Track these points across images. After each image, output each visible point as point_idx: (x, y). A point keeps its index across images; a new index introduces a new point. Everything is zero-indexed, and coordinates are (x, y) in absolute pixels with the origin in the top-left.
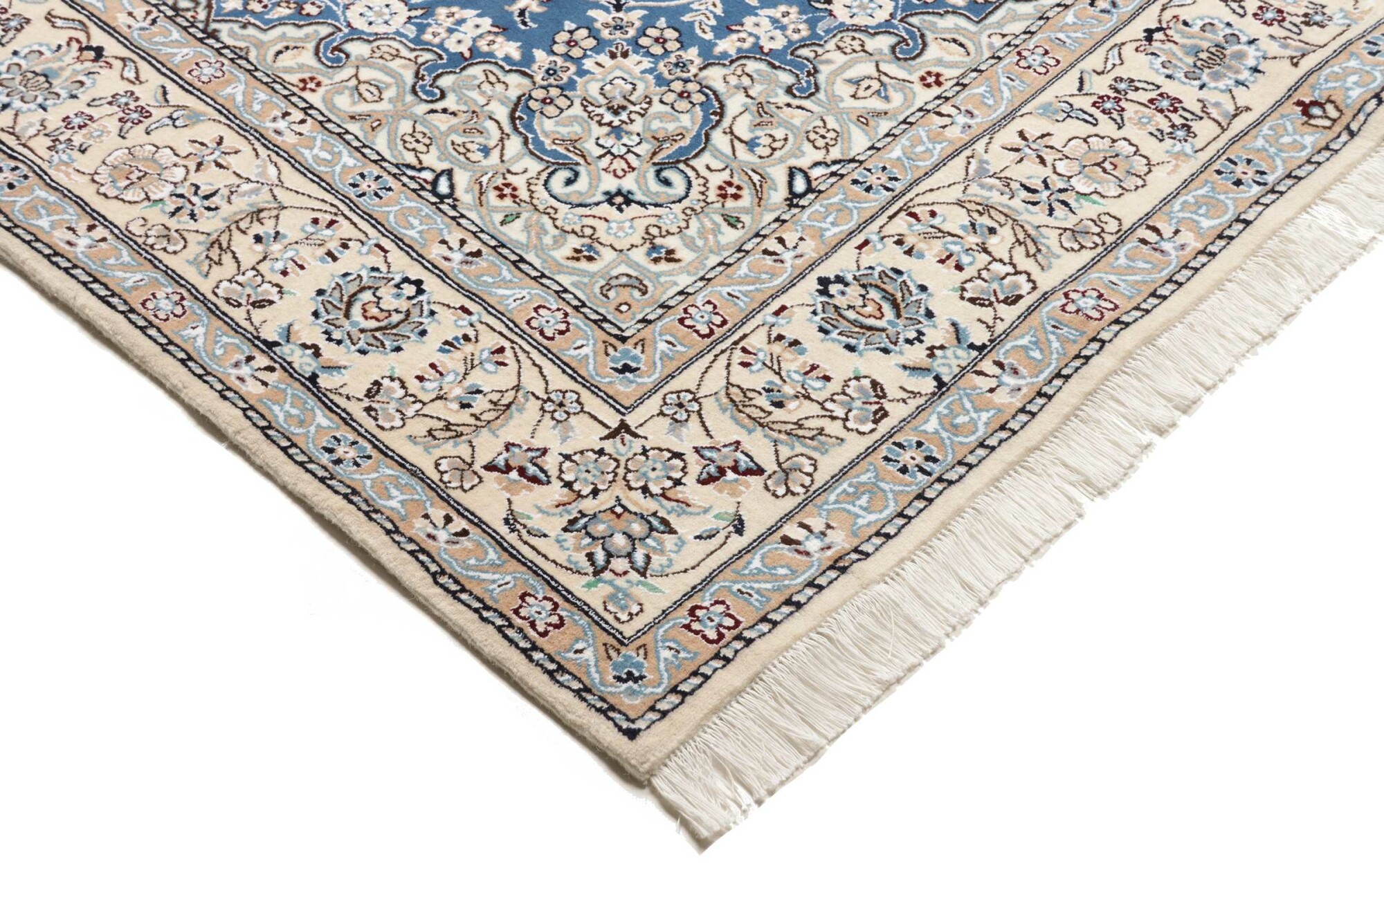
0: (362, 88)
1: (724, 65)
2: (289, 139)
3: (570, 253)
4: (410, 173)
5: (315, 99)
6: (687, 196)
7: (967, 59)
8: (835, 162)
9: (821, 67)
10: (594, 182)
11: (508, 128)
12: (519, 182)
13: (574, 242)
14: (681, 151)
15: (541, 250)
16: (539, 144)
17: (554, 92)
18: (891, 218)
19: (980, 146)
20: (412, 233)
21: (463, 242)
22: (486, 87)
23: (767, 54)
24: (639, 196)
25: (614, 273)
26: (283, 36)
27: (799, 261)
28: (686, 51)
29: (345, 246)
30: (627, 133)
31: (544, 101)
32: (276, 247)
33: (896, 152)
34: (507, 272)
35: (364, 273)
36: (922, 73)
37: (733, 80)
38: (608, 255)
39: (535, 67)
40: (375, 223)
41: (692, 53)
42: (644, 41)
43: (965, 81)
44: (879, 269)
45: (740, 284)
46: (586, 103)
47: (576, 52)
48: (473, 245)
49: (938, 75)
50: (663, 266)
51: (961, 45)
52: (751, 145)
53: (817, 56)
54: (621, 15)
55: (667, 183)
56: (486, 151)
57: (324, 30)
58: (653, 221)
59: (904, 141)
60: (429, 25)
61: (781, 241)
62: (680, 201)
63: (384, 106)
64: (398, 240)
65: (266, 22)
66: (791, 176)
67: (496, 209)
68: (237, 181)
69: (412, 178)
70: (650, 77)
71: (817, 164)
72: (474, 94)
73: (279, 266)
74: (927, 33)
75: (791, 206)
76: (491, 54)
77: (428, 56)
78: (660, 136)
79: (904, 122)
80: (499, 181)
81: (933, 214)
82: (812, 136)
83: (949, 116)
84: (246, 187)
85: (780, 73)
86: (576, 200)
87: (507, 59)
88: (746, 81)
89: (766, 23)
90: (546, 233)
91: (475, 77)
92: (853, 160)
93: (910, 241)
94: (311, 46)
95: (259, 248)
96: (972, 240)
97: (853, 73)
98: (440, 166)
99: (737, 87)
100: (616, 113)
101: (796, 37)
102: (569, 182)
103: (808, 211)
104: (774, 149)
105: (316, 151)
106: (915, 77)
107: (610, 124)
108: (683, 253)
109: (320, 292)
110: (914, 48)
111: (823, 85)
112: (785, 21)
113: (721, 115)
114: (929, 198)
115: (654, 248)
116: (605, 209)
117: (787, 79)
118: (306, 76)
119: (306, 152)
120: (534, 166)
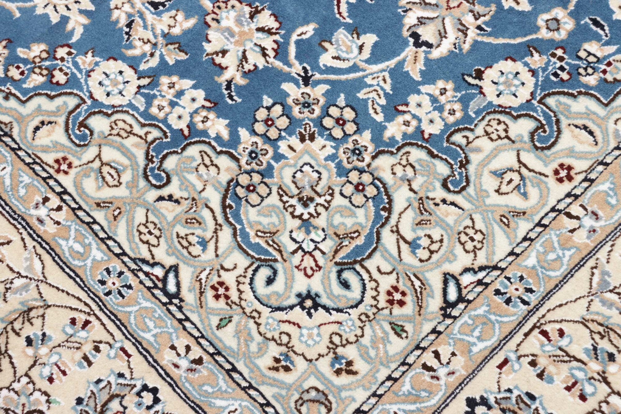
0: (105, 169)
1: (392, 153)
2: (49, 229)
3: (272, 363)
4: (146, 268)
5: (67, 181)
6: (361, 301)
7: (595, 149)
8: (481, 269)
9: (473, 157)
10: (289, 282)
11: (220, 220)
12: (229, 278)
13: (274, 350)
14: (358, 250)
15: (248, 357)
16: (246, 236)
17: (256, 178)
18: (526, 335)
19: (602, 254)
20: (148, 336)
21: (188, 348)
22: (202, 169)
23: (427, 141)
24: (324, 300)
25: (306, 386)
26: (39, 108)
27: (452, 379)
28: (361, 134)
29: (97, 349)
30: (315, 228)
31: (248, 188)
32: (43, 351)
33: (531, 260)
34: (222, 381)
35: (112, 379)
36: (555, 165)
37: (399, 170)
38: (300, 364)
39: (241, 148)
40: (121, 325)
41: (365, 138)
42: (328, 122)
43: (592, 176)
44: (516, 393)
45: (404, 402)
46: (282, 192)
47: (273, 133)
48: (196, 352)
49: (570, 168)
50: (344, 379)
51: (591, 133)
52: (413, 245)
53: (468, 143)
54: (308, 90)
55: (346, 285)
56: (204, 243)
57: (72, 102)
58: (334, 328)
59: (538, 245)
60: (154, 96)
61: (437, 355)
62: (356, 306)
63: (122, 192)
64: (137, 343)
65: (25, 92)
66: (445, 283)
67: (213, 311)
68: (11, 276)
69: (147, 274)
70: (332, 165)
71: (467, 270)
72: (192, 178)
73: (46, 371)
74: (562, 118)
75: (446, 316)
76: (205, 133)
77: (155, 133)
78: (341, 232)
79: (539, 224)
80: (215, 280)
81: (561, 333)
82: (464, 238)
83: (578, 218)
84: (18, 283)
85: (437, 162)
86: (275, 304)
87: (218, 138)
88: (410, 172)
89: (426, 101)
90: (252, 339)
91: (193, 159)
92: (495, 268)
93: (542, 362)
94: (61, 120)
95: (30, 351)
96: (595, 367)
97: (498, 164)
98: (169, 261)
99: (402, 179)
100: (306, 205)
101: (451, 119)
102: (270, 281)
103: (459, 322)
104: (432, 252)
105: (71, 242)
106: (549, 171)
107: (300, 217)
108: (360, 365)
109: (79, 401)
110: (550, 136)
111: (472, 179)
112: (443, 99)
113: (389, 210)
114: (558, 314)
115: (337, 358)
116: (298, 314)
117: (443, 169)
118: (60, 155)
119: (63, 243)
120: (243, 262)
